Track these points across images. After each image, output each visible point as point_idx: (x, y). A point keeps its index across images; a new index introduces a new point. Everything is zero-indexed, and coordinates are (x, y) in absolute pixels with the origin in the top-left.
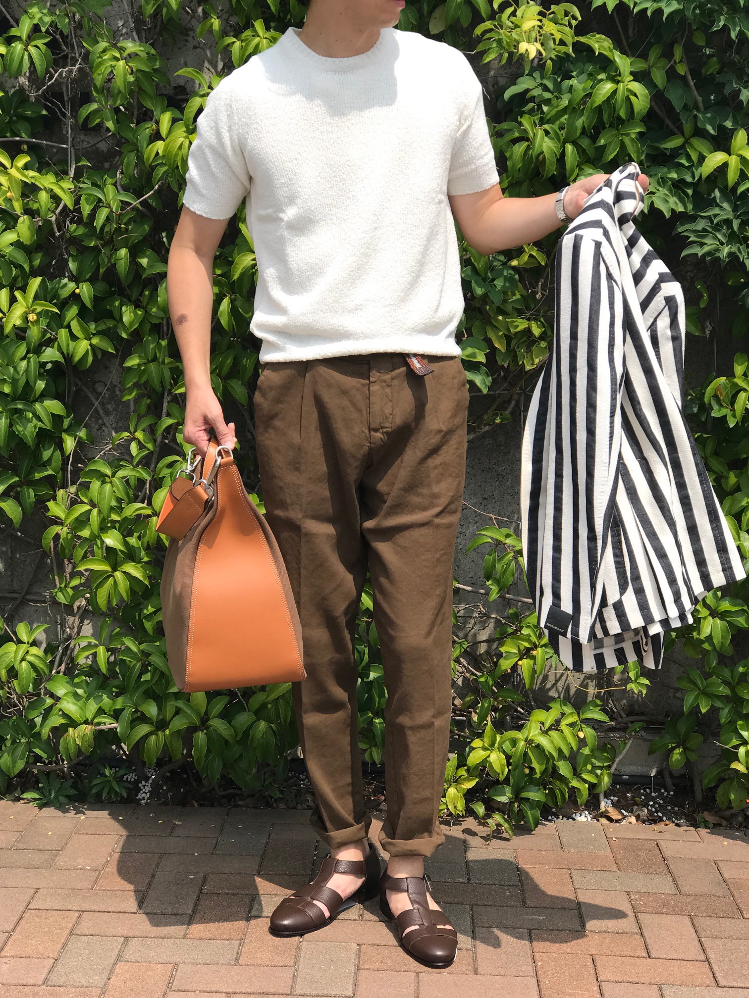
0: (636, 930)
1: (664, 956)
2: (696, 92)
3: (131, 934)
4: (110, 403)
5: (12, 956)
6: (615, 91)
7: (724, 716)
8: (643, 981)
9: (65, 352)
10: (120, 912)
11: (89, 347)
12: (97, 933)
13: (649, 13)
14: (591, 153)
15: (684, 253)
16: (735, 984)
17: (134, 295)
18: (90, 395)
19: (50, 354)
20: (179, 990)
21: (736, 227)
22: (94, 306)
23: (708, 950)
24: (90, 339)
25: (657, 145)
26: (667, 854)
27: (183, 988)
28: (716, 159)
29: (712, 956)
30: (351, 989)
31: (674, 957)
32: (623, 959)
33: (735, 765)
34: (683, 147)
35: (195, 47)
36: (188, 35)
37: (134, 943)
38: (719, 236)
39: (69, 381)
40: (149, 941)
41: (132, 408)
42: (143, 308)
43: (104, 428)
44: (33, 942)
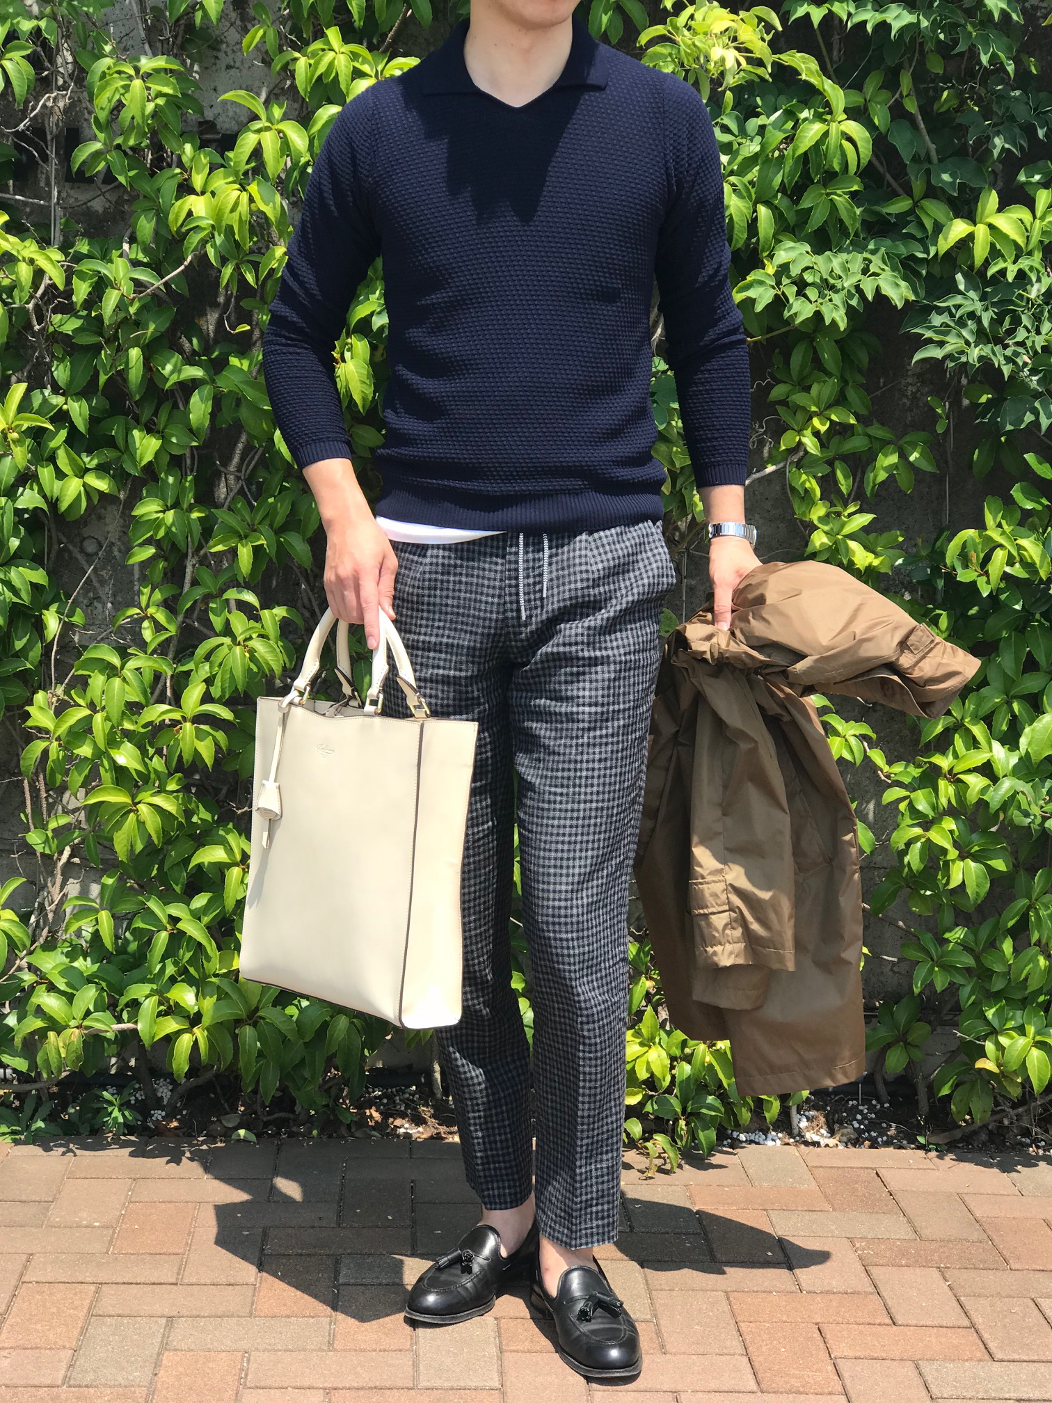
0: (872, 1289)
1: (914, 1322)
2: (927, 138)
3: (175, 1313)
4: (103, 569)
5: (11, 1348)
6: (826, 134)
7: (967, 996)
8: (891, 1356)
9: (48, 494)
10: (154, 1284)
11: (82, 489)
12: (126, 1313)
13: (869, 28)
14: (791, 217)
15: (918, 356)
16: (1016, 1357)
17: (145, 416)
18: (79, 557)
19: (29, 499)
20: (257, 1387)
21: (986, 323)
22: (89, 431)
23: (972, 1313)
24: (82, 477)
25: (877, 208)
26: (893, 1186)
27: (262, 1384)
28: (958, 229)
29: (979, 1321)
30: (496, 1377)
31: (929, 1323)
32: (860, 1327)
33: (981, 1064)
34: (911, 211)
35: (229, 67)
36: (219, 50)
37: (181, 1324)
38: (965, 333)
39: (50, 538)
40: (202, 1322)
41: (137, 576)
42: (158, 432)
43: (96, 604)
44: (39, 1327)
